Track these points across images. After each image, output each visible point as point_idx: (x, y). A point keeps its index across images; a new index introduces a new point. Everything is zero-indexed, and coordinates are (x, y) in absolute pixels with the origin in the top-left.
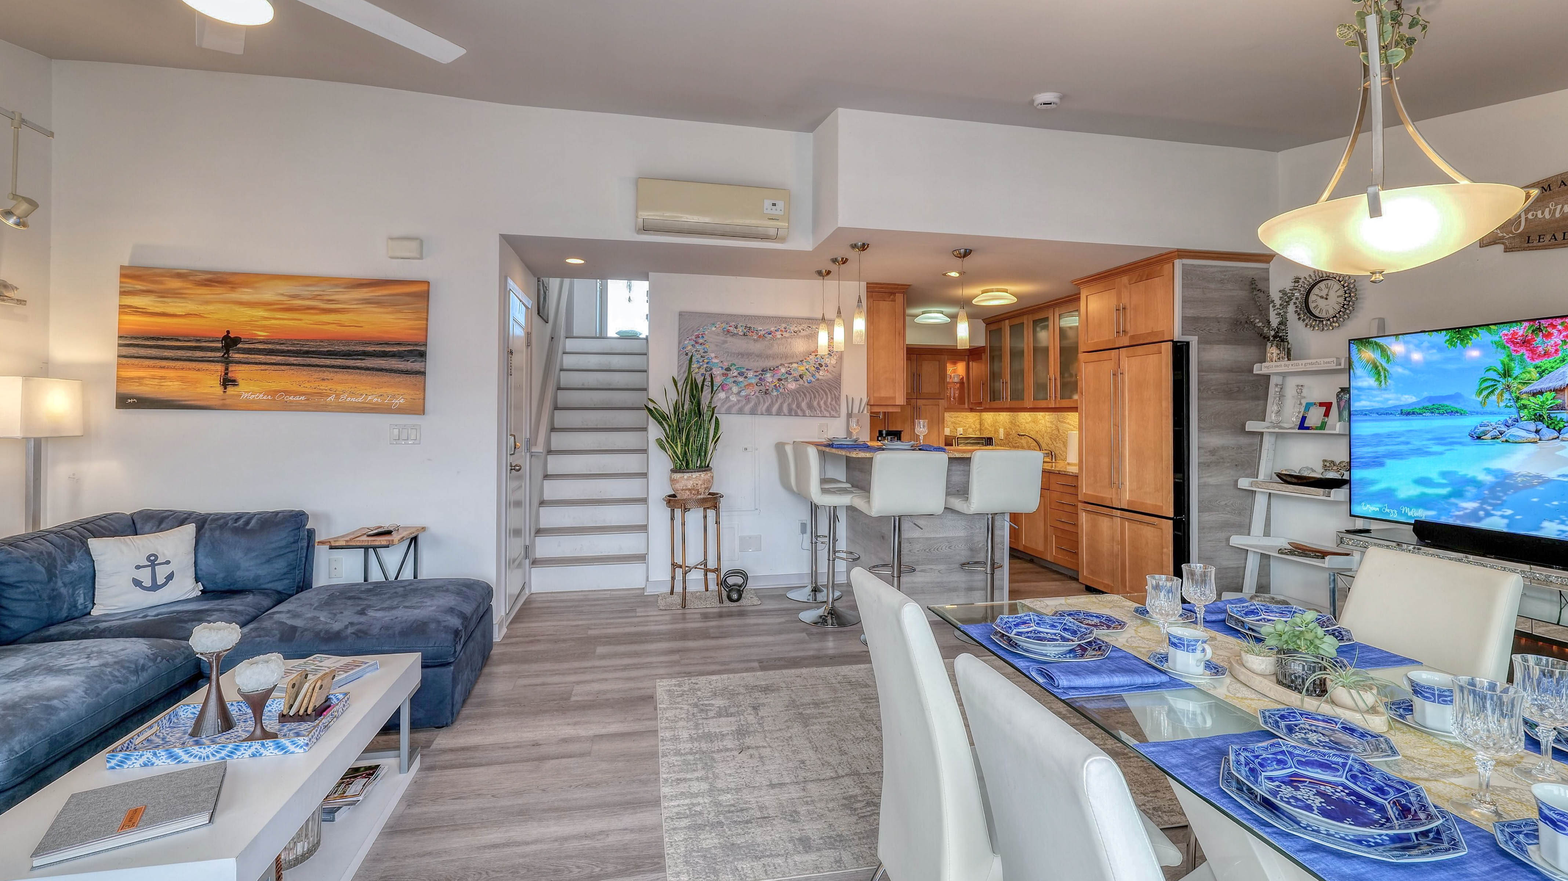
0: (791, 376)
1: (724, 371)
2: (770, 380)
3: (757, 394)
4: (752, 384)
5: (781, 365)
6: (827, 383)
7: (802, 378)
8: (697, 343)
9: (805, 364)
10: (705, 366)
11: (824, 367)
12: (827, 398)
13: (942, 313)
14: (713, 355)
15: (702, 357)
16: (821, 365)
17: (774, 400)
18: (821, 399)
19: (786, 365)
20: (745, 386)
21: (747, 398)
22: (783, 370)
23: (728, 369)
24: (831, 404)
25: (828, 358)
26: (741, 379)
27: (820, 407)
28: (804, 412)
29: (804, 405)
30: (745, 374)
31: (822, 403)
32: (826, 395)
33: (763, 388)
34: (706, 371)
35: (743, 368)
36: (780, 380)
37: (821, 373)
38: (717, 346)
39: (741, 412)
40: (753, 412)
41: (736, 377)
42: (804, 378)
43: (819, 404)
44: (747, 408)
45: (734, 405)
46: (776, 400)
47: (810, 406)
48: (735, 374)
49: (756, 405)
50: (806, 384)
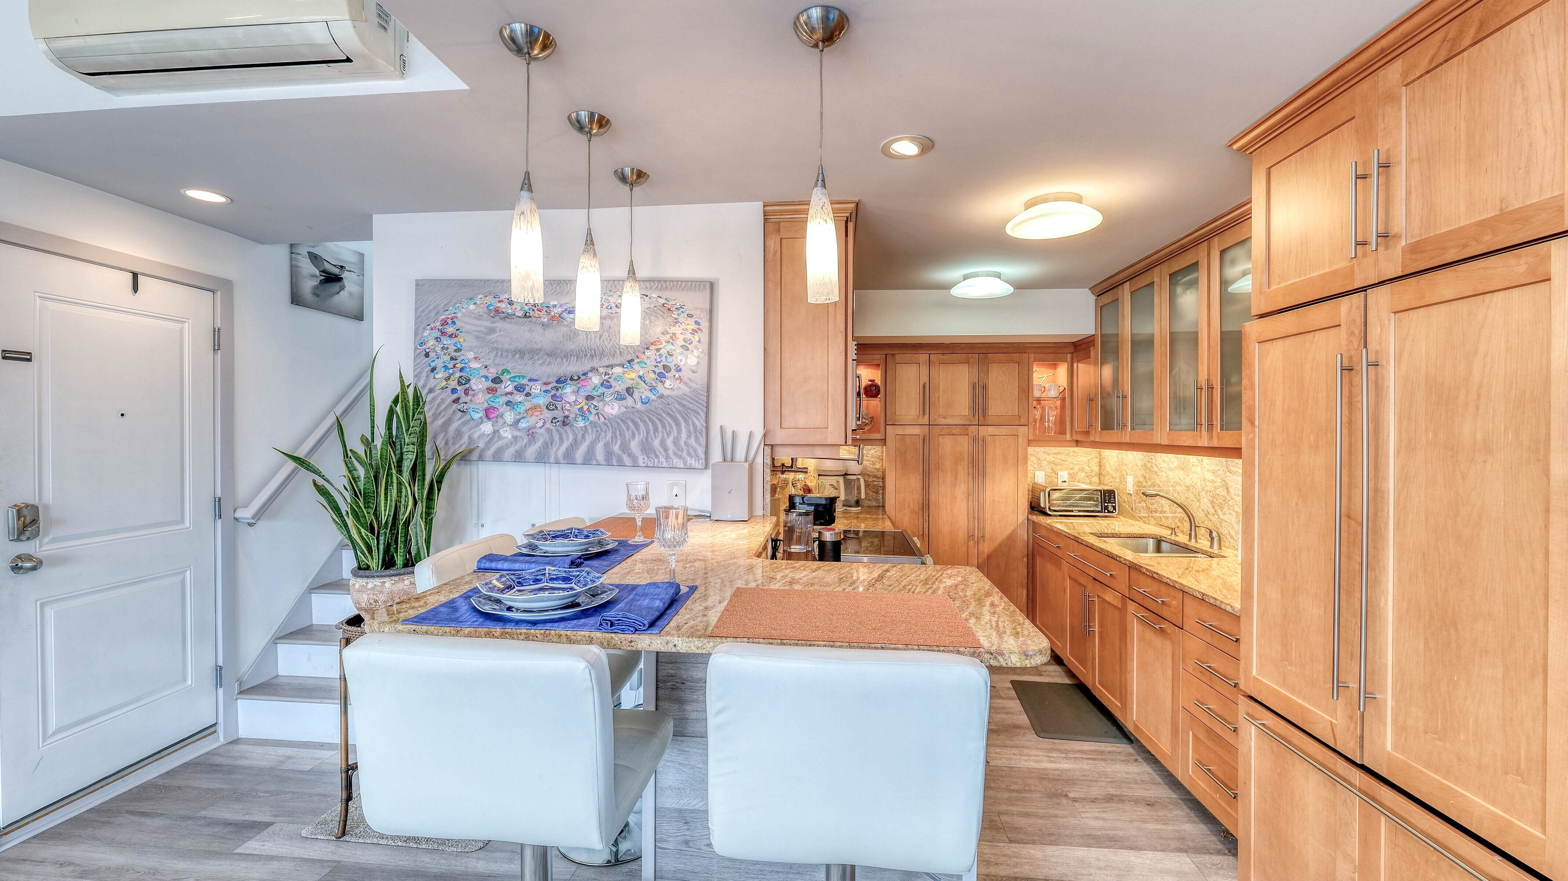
0: (611, 390)
1: (489, 384)
2: (572, 398)
3: (548, 425)
4: (540, 407)
5: (593, 369)
6: (680, 404)
7: (631, 395)
8: (443, 333)
9: (636, 366)
10: (458, 375)
11: (673, 372)
12: (679, 432)
13: (998, 276)
14: (471, 355)
15: (452, 359)
16: (666, 368)
17: (580, 437)
18: (668, 435)
19: (601, 370)
20: (527, 411)
21: (531, 434)
22: (596, 380)
23: (497, 380)
24: (686, 444)
25: (682, 354)
26: (519, 397)
27: (666, 450)
28: (634, 459)
29: (634, 446)
30: (527, 389)
31: (669, 442)
32: (678, 425)
33: (558, 414)
34: (460, 383)
35: (523, 377)
36: (589, 398)
37: (668, 383)
38: (477, 338)
39: (519, 458)
40: (541, 458)
41: (511, 393)
42: (636, 395)
43: (663, 443)
44: (531, 452)
45: (507, 446)
46: (583, 437)
47: (646, 448)
48: (510, 389)
49: (546, 446)
50: (639, 406)
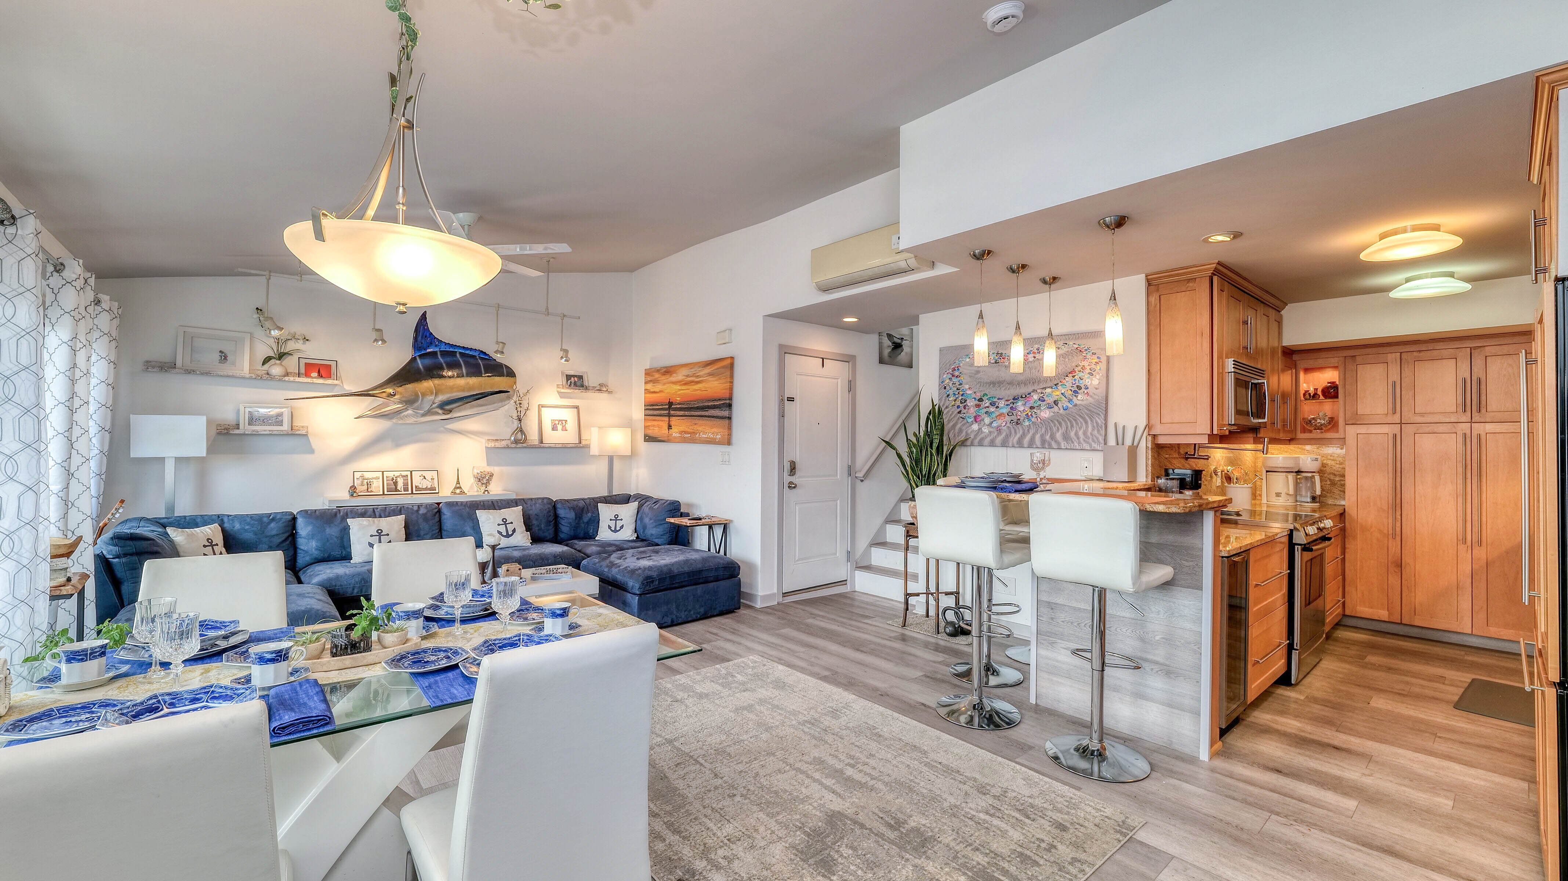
0: (1045, 403)
1: (978, 403)
2: (1022, 409)
3: (1008, 424)
4: (1003, 414)
5: (1034, 391)
6: (1087, 409)
7: (1057, 405)
8: (953, 376)
9: (1060, 387)
10: (960, 398)
11: (1083, 390)
12: (1087, 427)
13: (1451, 275)
14: (967, 387)
15: (957, 389)
16: (1079, 387)
17: (1026, 431)
18: (1080, 429)
19: (1039, 391)
20: (996, 417)
21: (999, 429)
22: (1036, 397)
23: (981, 400)
24: (1091, 434)
25: (1089, 378)
26: (992, 409)
27: (1078, 438)
28: (1058, 443)
29: (1059, 436)
30: (997, 404)
31: (1081, 433)
32: (1086, 423)
33: (1014, 418)
34: (961, 403)
35: (995, 397)
36: (1032, 408)
37: (1080, 397)
38: (970, 377)
39: (992, 444)
40: (1004, 444)
41: (988, 407)
42: (1060, 405)
43: (1076, 434)
44: (999, 440)
45: (986, 437)
46: (1028, 431)
47: (1066, 437)
48: (987, 404)
49: (1008, 436)
50: (1062, 411)
